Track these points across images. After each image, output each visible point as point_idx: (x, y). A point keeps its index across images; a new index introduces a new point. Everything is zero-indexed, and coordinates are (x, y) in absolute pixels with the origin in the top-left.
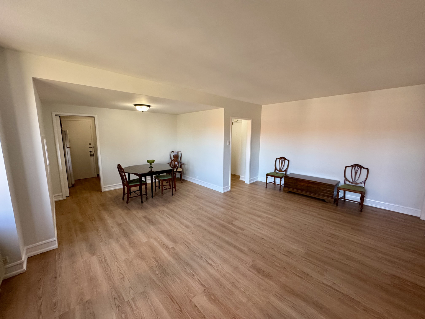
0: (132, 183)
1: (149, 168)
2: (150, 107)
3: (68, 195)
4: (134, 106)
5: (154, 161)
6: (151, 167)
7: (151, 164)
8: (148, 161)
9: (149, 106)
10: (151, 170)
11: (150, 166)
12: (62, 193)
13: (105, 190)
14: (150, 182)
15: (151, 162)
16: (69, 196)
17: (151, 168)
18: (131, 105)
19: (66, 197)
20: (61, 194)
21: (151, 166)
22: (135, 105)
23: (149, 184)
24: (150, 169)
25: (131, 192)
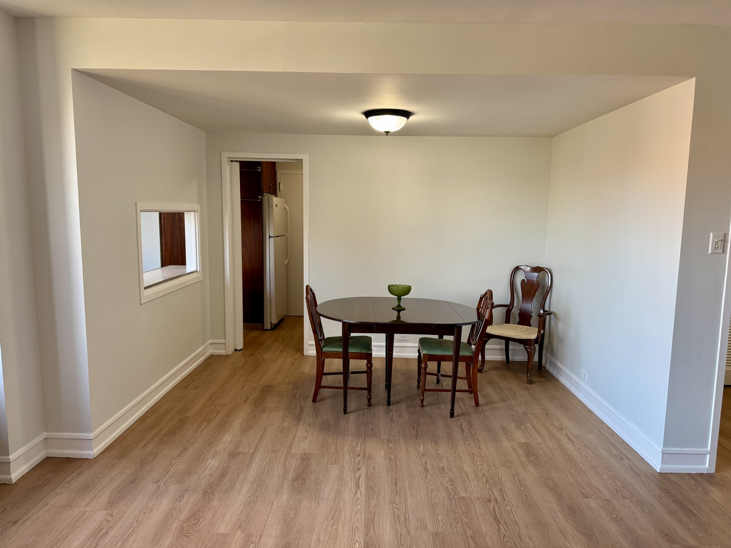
0: (331, 347)
1: (393, 309)
2: (411, 118)
3: (240, 346)
4: (364, 117)
5: (408, 290)
6: (399, 309)
7: (399, 299)
8: (390, 289)
9: (406, 114)
10: (399, 317)
11: (396, 304)
12: (225, 339)
13: (310, 352)
14: (383, 354)
15: (400, 292)
16: (240, 350)
17: (399, 311)
18: (355, 115)
19: (236, 350)
20: (223, 341)
21: (399, 306)
22: (368, 114)
23: (379, 358)
24: (396, 313)
25: (324, 372)
